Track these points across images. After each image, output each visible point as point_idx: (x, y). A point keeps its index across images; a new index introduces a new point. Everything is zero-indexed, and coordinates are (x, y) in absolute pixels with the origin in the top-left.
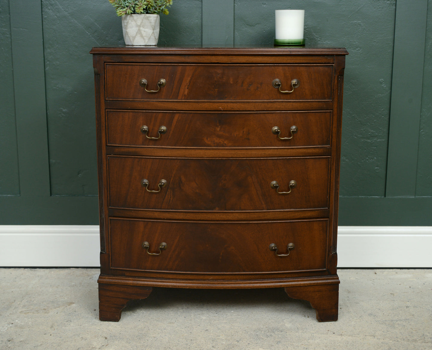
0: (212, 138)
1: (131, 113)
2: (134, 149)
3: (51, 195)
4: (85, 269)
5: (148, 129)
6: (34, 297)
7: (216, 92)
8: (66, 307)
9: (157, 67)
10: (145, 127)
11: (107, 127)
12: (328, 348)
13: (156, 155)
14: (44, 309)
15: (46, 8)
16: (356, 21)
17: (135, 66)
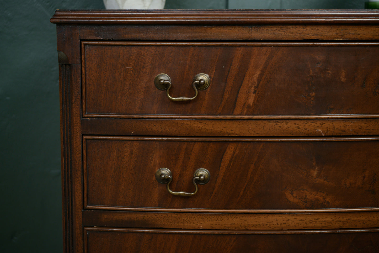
0: (302, 191)
1: (136, 144)
2: (141, 216)
5: (172, 174)
7: (312, 99)
9: (192, 49)
10: (165, 171)
11: (85, 171)
13: (186, 228)
17: (147, 48)
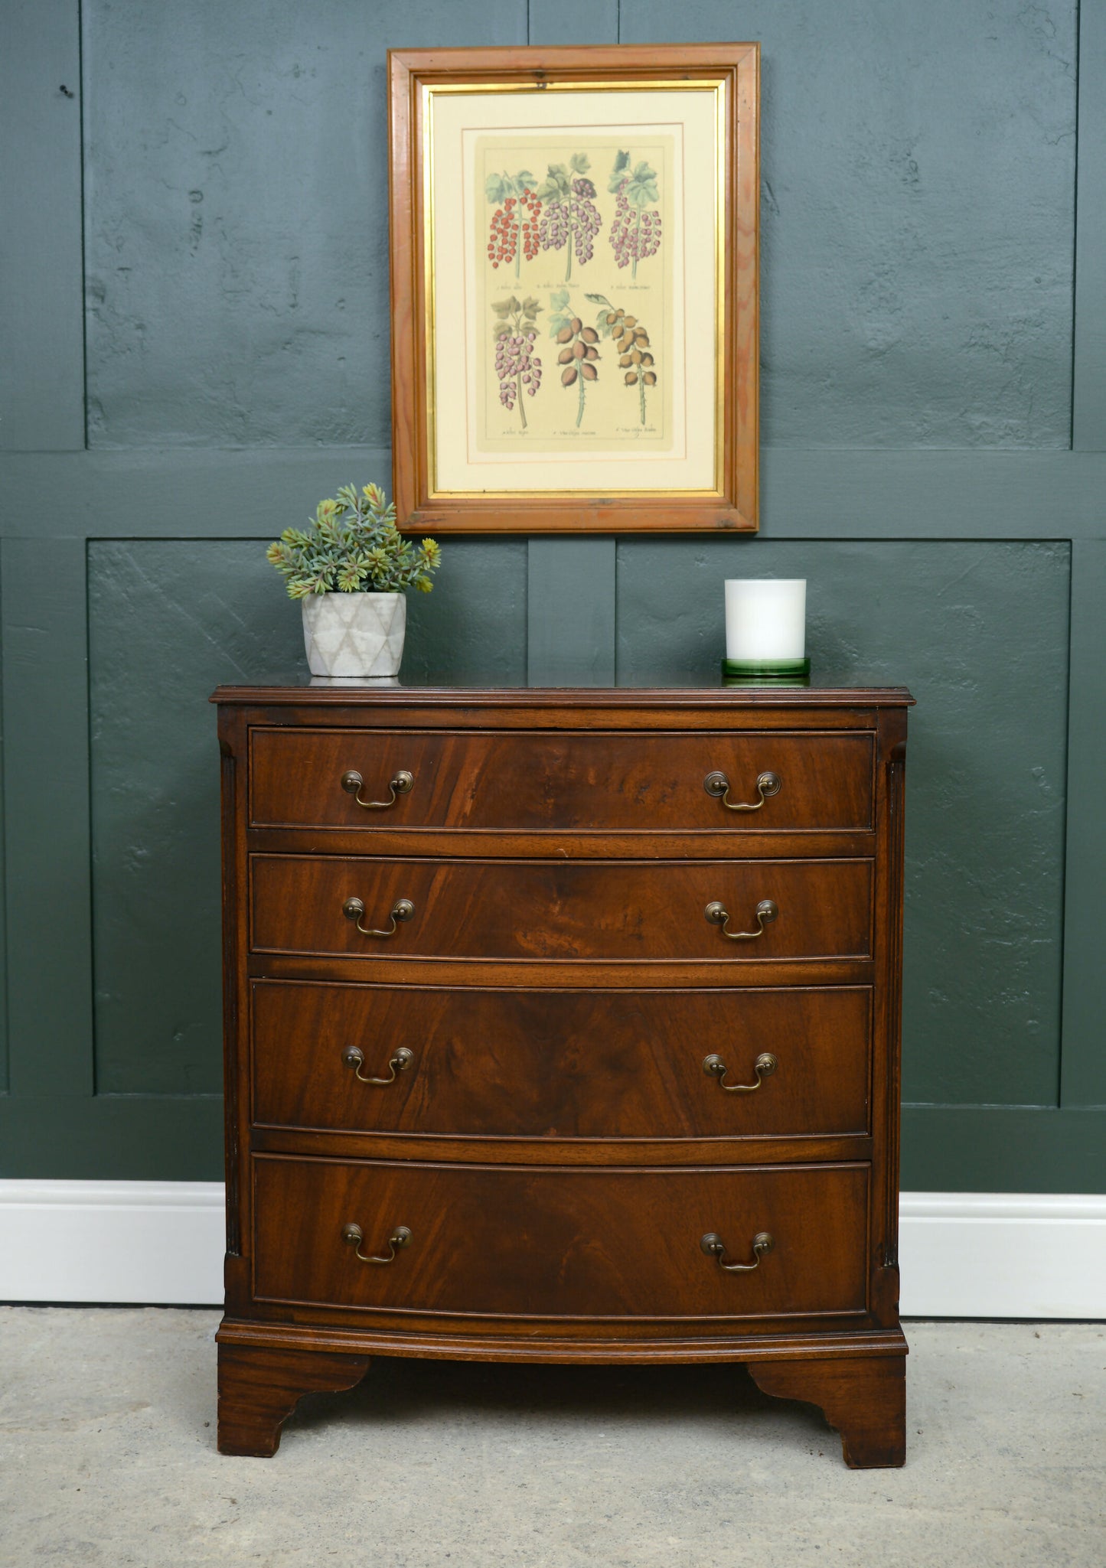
0: (538, 933)
1: (317, 865)
2: (323, 964)
3: (95, 1093)
4: (187, 1311)
5: (364, 907)
6: (37, 1385)
7: (550, 807)
8: (126, 1414)
9: (390, 738)
10: (356, 903)
11: (251, 901)
12: (868, 1540)
13: (383, 981)
14: (63, 1419)
15: (100, 572)
16: (958, 607)
17: (332, 736)
